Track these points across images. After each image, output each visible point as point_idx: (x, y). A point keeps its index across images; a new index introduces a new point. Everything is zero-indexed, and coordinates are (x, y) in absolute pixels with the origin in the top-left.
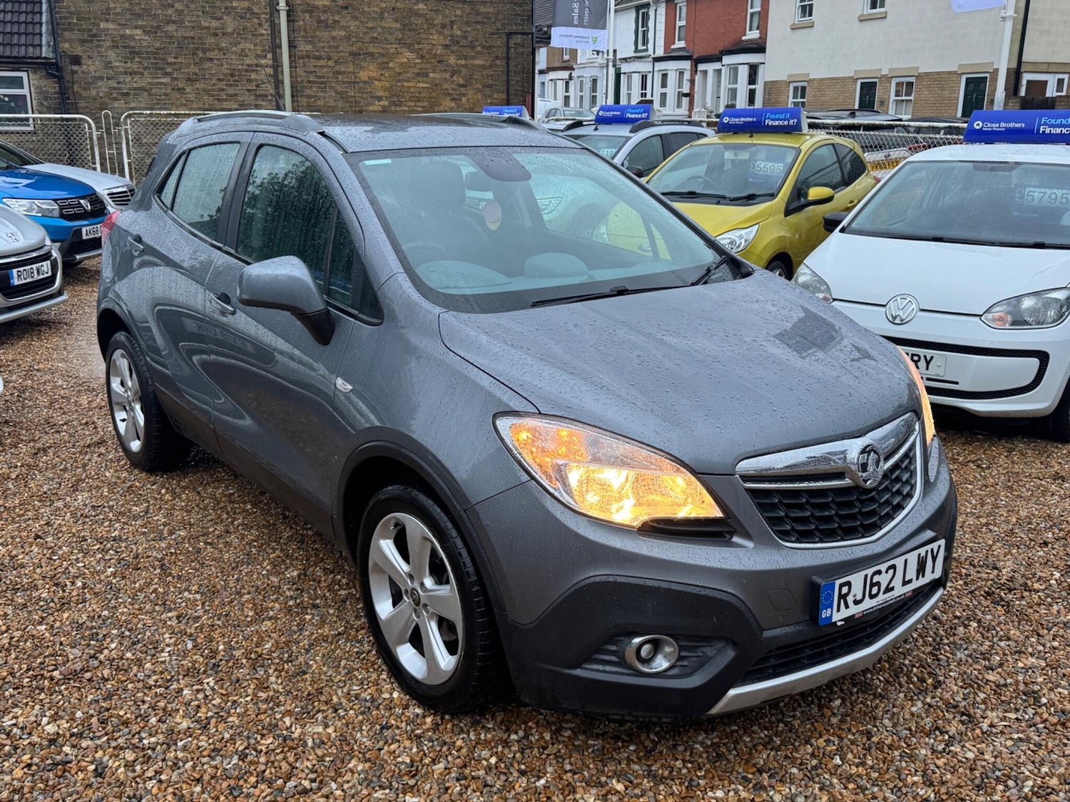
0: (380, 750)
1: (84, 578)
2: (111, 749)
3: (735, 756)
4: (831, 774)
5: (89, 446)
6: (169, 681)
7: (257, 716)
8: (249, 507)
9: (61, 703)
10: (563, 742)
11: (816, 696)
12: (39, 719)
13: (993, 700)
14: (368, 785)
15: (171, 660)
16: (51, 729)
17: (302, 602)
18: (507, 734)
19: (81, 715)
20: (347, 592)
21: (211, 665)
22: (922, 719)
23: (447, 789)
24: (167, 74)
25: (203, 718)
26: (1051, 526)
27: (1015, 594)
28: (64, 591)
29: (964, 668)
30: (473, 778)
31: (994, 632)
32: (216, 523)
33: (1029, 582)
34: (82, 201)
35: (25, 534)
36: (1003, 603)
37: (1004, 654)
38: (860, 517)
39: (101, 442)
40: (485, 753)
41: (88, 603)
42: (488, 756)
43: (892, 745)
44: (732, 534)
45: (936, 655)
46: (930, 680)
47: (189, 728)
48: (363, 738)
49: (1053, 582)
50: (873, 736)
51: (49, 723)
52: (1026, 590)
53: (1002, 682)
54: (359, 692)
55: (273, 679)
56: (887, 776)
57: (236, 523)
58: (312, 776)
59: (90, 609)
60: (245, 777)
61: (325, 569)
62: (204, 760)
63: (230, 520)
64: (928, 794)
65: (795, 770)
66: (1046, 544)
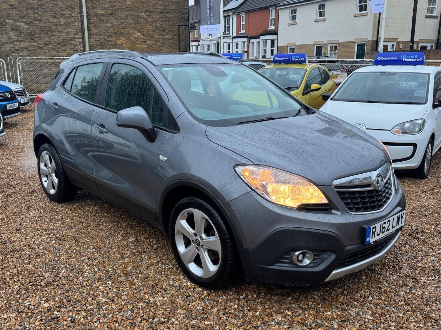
0: (189, 305)
1: (43, 245)
2: (75, 312)
3: (331, 299)
4: (370, 303)
5: (29, 193)
6: (92, 284)
7: (133, 295)
8: (106, 215)
9: (48, 295)
10: (262, 298)
11: (356, 275)
12: (40, 301)
13: (423, 273)
14: (188, 319)
15: (90, 276)
16: (46, 305)
17: (139, 250)
18: (238, 296)
19: (58, 299)
20: (157, 246)
21: (108, 277)
22: (398, 281)
23: (220, 318)
24: (35, 42)
25: (111, 297)
26: (426, 210)
27: (419, 234)
28: (35, 251)
29: (409, 262)
30: (230, 313)
31: (416, 248)
32: (94, 222)
33: (424, 230)
34: (6, 94)
35: (12, 229)
36: (416, 238)
37: (422, 257)
38: (376, 202)
39: (34, 192)
40: (232, 304)
41: (47, 255)
42: (233, 305)
43: (390, 291)
44: (331, 209)
45: (397, 258)
46: (398, 267)
47: (106, 301)
48: (180, 301)
49: (432, 229)
50: (382, 289)
51: (45, 303)
52: (423, 233)
53: (424, 266)
54: (173, 283)
55: (136, 280)
56: (391, 303)
57: (101, 221)
58: (164, 316)
59: (49, 257)
60: (136, 319)
61: (145, 237)
62: (116, 313)
63: (99, 220)
64: (408, 308)
65: (356, 303)
66: (426, 216)
